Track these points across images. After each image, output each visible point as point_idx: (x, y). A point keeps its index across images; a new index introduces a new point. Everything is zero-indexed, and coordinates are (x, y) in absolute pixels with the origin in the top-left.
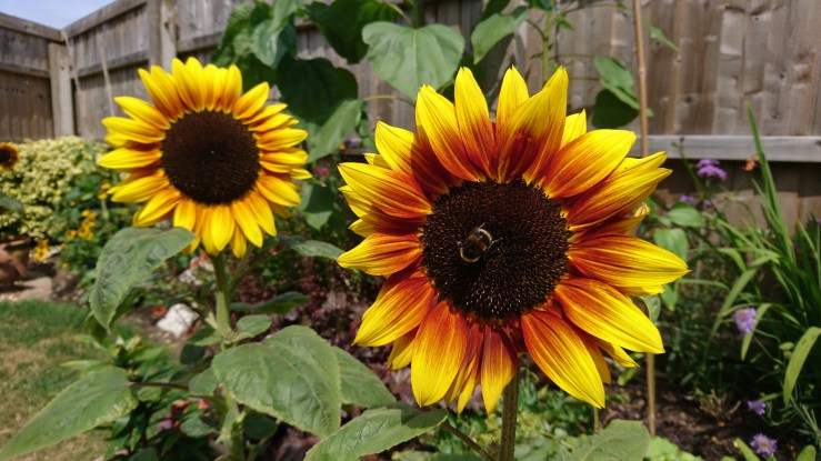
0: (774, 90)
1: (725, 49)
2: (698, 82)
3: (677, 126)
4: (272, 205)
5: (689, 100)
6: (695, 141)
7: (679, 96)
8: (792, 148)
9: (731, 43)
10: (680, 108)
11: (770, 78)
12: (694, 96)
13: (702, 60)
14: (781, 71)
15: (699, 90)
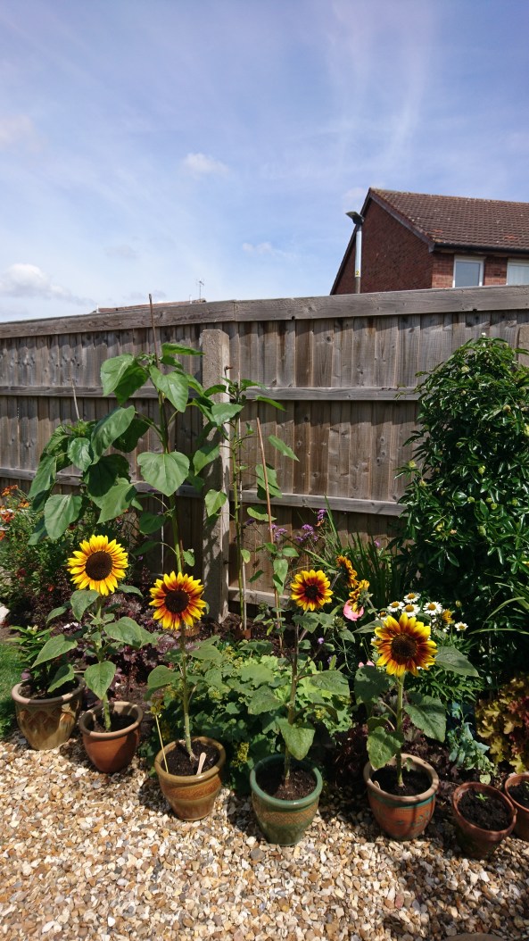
0: (354, 474)
1: (331, 451)
2: (319, 466)
3: (310, 489)
4: (117, 578)
5: (315, 475)
6: (317, 499)
7: (310, 473)
8: (361, 505)
9: (333, 447)
10: (311, 479)
11: (351, 467)
12: (317, 473)
13: (320, 455)
14: (355, 464)
15: (320, 470)
